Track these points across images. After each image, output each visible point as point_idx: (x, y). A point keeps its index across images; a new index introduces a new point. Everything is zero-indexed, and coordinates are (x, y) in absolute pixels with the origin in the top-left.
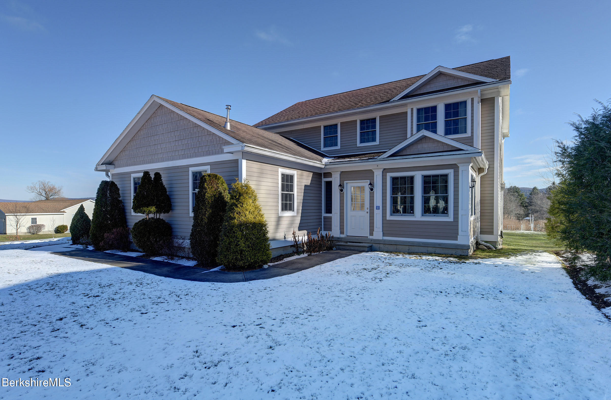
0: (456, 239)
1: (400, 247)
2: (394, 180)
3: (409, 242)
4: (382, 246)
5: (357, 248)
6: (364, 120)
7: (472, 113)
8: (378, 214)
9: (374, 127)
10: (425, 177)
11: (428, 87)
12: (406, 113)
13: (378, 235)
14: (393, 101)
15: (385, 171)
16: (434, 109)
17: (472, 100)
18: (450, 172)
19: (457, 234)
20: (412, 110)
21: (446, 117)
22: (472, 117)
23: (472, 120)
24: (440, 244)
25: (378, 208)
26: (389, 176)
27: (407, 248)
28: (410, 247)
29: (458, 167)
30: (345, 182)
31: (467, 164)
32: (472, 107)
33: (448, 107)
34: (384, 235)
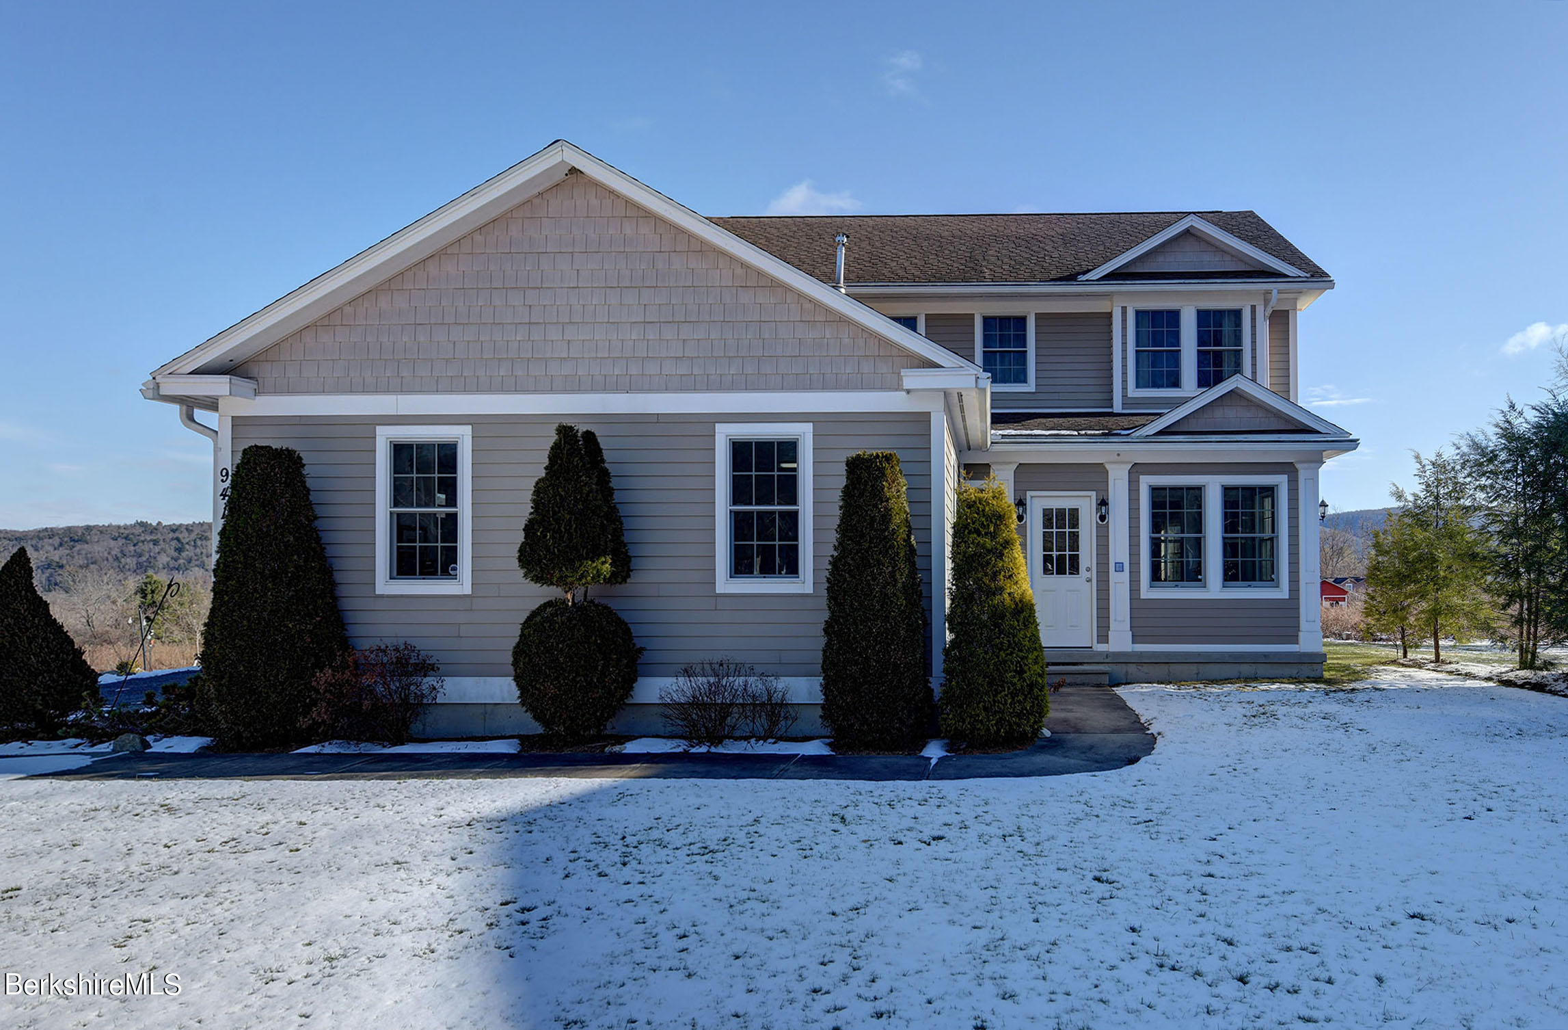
0: (1294, 639)
1: (1176, 669)
2: (1157, 493)
3: (1199, 654)
4: (1132, 669)
5: (1083, 677)
6: (994, 318)
7: (1254, 342)
8: (1119, 584)
9: (1022, 341)
10: (1227, 490)
11: (1160, 259)
12: (1109, 315)
13: (1121, 640)
14: (1087, 280)
15: (1137, 469)
16: (1173, 317)
17: (1253, 308)
18: (1281, 481)
19: (1297, 628)
20: (1124, 310)
21: (1201, 342)
22: (1254, 350)
23: (1254, 358)
24: (1266, 655)
25: (1119, 567)
26: (1146, 482)
27: (1194, 668)
28: (1201, 667)
29: (1297, 471)
30: (1029, 494)
31: (1312, 465)
32: (1254, 327)
33: (1204, 317)
34: (1135, 640)
